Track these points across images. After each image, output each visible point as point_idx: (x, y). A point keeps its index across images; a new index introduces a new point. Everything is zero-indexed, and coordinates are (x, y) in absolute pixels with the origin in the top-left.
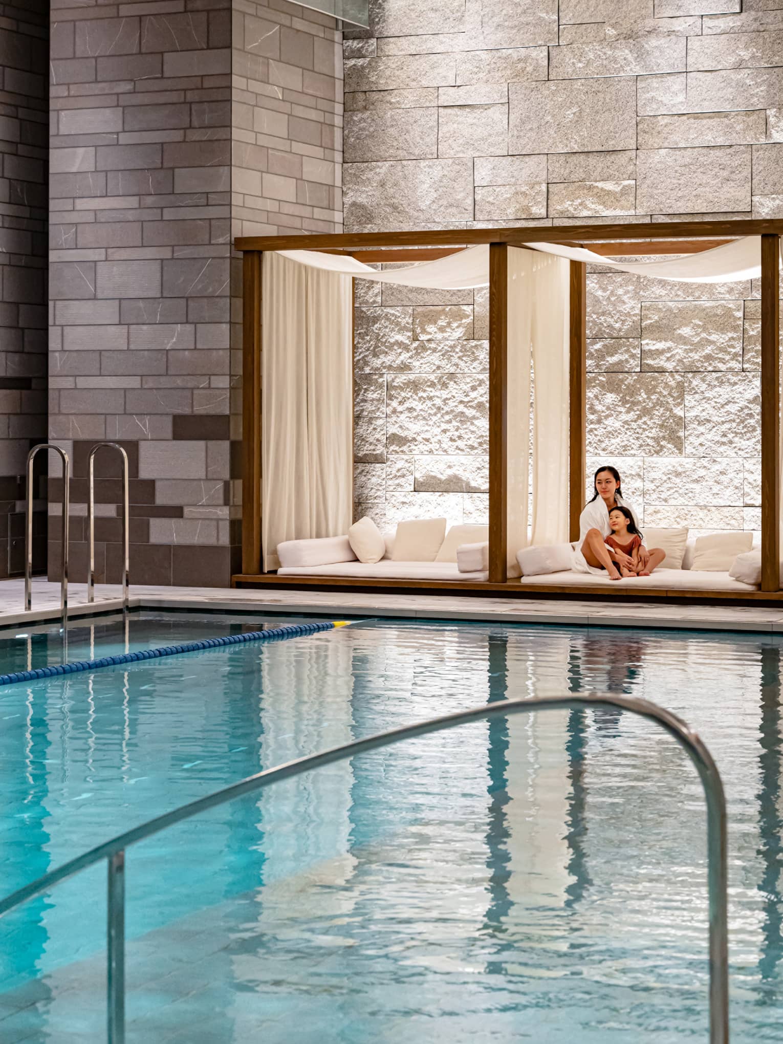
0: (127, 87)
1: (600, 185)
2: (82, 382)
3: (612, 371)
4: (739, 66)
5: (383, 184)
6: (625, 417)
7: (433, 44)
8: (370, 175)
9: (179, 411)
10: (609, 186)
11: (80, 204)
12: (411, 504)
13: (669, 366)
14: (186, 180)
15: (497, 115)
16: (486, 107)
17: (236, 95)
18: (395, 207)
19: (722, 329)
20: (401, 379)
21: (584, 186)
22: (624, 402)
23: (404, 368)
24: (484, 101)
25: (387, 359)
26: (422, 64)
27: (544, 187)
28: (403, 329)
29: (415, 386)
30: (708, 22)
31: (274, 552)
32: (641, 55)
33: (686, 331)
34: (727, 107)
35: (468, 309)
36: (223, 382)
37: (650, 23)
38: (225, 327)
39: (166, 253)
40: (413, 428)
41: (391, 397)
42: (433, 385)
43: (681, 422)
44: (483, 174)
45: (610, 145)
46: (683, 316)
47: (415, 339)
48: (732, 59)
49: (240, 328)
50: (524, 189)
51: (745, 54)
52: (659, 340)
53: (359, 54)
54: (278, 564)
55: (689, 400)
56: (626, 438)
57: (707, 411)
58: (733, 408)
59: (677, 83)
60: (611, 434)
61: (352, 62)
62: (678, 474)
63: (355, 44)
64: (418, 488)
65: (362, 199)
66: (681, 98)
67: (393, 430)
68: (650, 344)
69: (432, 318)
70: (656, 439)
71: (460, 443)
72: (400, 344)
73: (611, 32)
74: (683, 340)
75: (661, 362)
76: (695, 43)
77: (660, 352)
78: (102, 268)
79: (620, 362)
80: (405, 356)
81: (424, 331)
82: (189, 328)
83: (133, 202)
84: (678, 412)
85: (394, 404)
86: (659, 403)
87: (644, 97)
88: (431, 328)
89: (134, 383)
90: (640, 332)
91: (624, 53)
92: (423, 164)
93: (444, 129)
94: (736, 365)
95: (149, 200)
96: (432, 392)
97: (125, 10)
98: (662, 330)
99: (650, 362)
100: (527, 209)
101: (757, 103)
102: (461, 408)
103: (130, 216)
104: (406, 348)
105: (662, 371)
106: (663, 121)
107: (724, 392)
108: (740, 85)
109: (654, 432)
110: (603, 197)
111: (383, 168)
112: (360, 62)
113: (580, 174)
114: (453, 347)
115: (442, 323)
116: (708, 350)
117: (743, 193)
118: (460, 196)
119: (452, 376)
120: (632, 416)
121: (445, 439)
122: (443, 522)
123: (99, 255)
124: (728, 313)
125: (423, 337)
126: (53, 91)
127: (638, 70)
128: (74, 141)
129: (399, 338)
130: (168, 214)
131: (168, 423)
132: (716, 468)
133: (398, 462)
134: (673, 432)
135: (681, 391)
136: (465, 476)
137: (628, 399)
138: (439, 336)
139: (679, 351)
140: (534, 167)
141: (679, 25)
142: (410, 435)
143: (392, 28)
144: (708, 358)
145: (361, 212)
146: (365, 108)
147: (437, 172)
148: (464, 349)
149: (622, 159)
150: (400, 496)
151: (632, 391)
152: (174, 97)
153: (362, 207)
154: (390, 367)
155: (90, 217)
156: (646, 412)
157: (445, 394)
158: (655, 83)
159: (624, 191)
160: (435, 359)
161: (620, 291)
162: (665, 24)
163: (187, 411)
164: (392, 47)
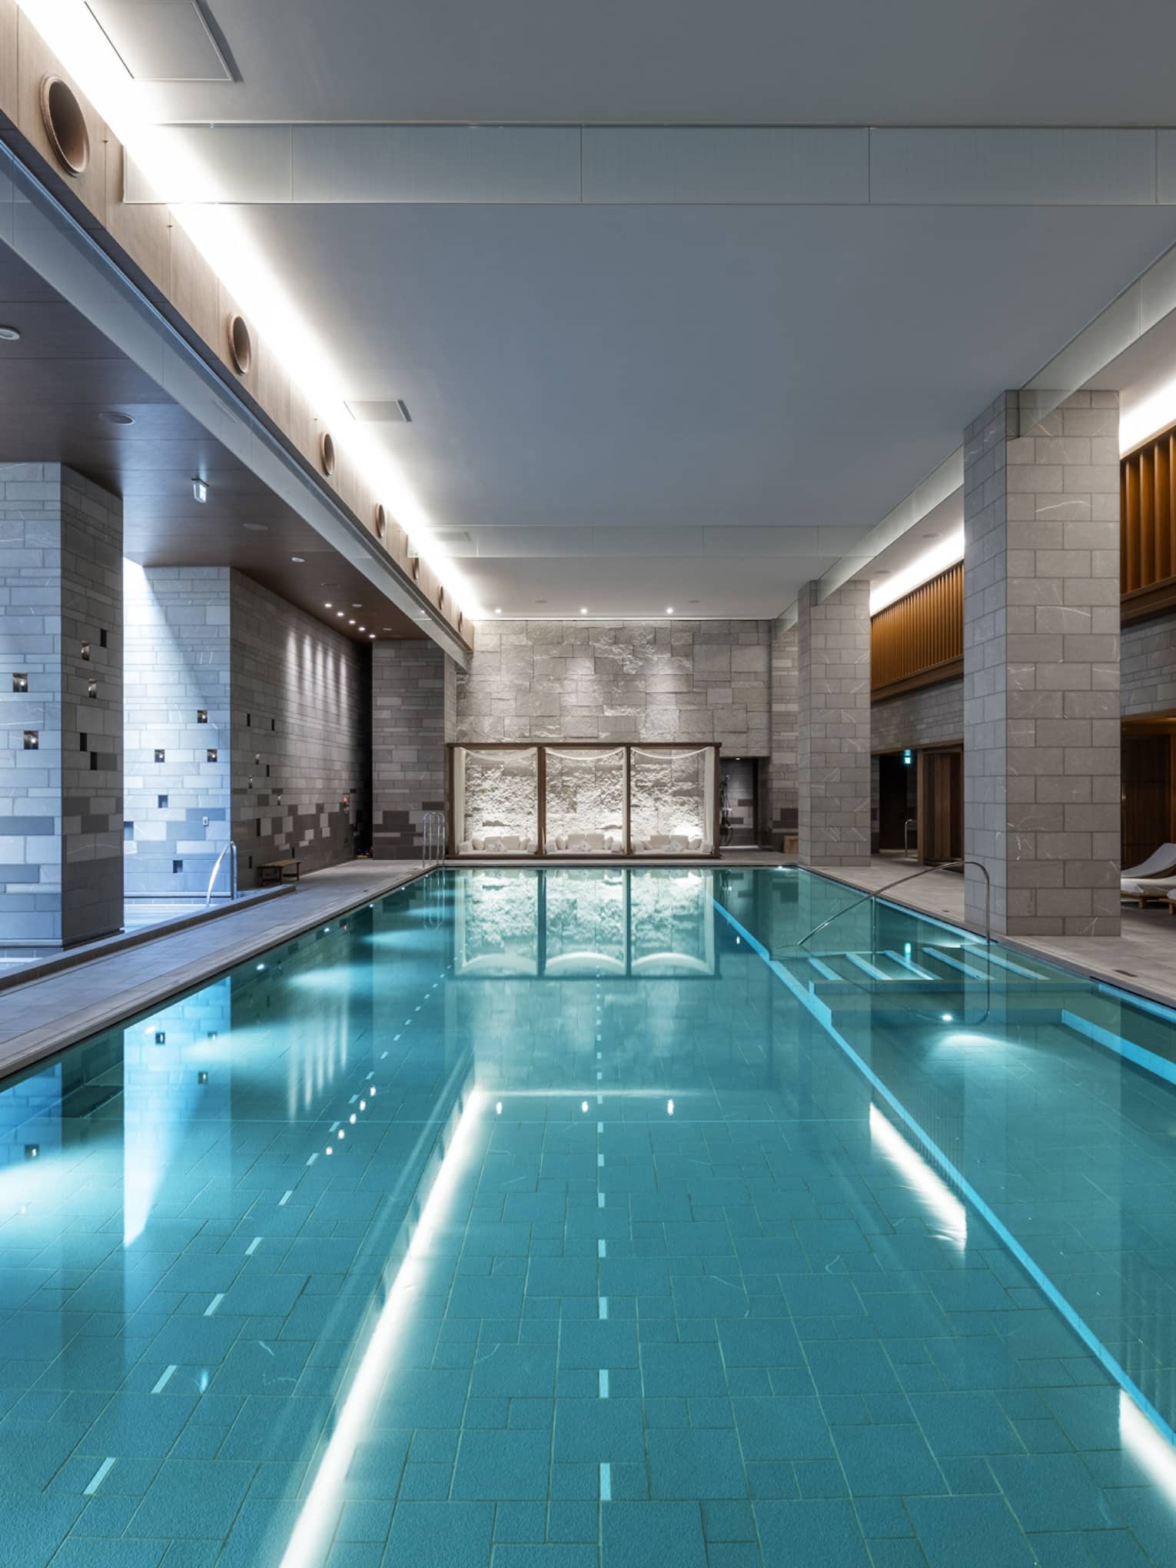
0: (403, 690)
1: (548, 727)
2: (386, 791)
3: (554, 786)
4: (594, 691)
5: (471, 724)
6: (557, 801)
7: (488, 678)
8: (467, 720)
9: (425, 800)
10: (551, 727)
11: (386, 730)
12: (481, 830)
13: (572, 785)
14: (427, 723)
15: (512, 702)
16: (508, 700)
17: (445, 696)
18: (475, 732)
19: (589, 773)
20: (478, 789)
21: (542, 727)
22: (556, 796)
23: (479, 785)
24: (508, 698)
25: (473, 782)
26: (486, 684)
27: (529, 727)
28: (478, 772)
29: (483, 791)
30: (583, 677)
31: (458, 846)
32: (562, 686)
33: (577, 774)
34: (591, 704)
35: (502, 766)
36: (442, 791)
37: (565, 676)
38: (442, 773)
39: (419, 747)
40: (482, 805)
41: (474, 795)
42: (489, 791)
43: (575, 803)
44: (507, 721)
45: (551, 714)
46: (576, 769)
47: (483, 775)
48: (592, 689)
49: (448, 774)
50: (522, 727)
51: (596, 687)
52: (569, 777)
53: (462, 679)
54: (459, 851)
55: (578, 796)
56: (558, 808)
57: (584, 799)
58: (592, 798)
59: (573, 696)
60: (553, 806)
61: (459, 682)
62: (574, 819)
63: (461, 676)
64: (484, 825)
65: (464, 729)
66: (575, 700)
67: (476, 806)
68: (565, 778)
69: (490, 769)
70: (567, 809)
71: (500, 810)
72: (477, 777)
73: (552, 678)
74: (576, 777)
75: (568, 784)
76: (580, 683)
77: (568, 781)
78: (394, 752)
79: (555, 784)
80: (479, 781)
81: (486, 773)
82: (428, 773)
83: (407, 729)
84: (575, 800)
85: (475, 797)
86: (567, 797)
87: (562, 699)
88: (489, 772)
89: (407, 791)
90: (561, 774)
91: (557, 685)
92: (486, 718)
93: (493, 707)
94: (593, 785)
95: (413, 729)
96: (489, 793)
97: (403, 664)
98: (568, 774)
99: (565, 784)
100: (523, 734)
101: (600, 703)
102: (500, 799)
103: (405, 734)
104: (479, 778)
105: (569, 786)
106: (569, 707)
107: (589, 793)
108: (595, 697)
109: (567, 806)
110: (549, 731)
111: (472, 718)
112: (463, 682)
113: (541, 723)
114: (497, 778)
115: (493, 770)
116: (584, 780)
117: (596, 732)
118: (500, 728)
119: (496, 788)
120: (559, 801)
121: (494, 809)
122: (518, 838)
123: (393, 747)
124: (590, 768)
125: (486, 775)
126: (374, 690)
127: (561, 691)
128: (382, 708)
129: (477, 775)
130: (421, 734)
131: (421, 805)
132: (587, 817)
133: (477, 816)
134: (572, 806)
135: (575, 793)
136: (500, 821)
137: (558, 795)
138: (492, 775)
139: (575, 780)
140: (525, 720)
141: (575, 677)
142: (481, 807)
143: (474, 671)
144: (584, 782)
145: (463, 734)
146: (464, 698)
147: (491, 720)
148: (501, 779)
149: (555, 719)
150: (477, 828)
151: (559, 793)
152: (423, 695)
153: (463, 731)
154: (474, 785)
155: (389, 734)
156: (564, 799)
157: (494, 794)
158: (566, 695)
159: (556, 729)
160: (491, 782)
161: (555, 761)
162: (570, 677)
163: (428, 800)
164: (474, 678)
